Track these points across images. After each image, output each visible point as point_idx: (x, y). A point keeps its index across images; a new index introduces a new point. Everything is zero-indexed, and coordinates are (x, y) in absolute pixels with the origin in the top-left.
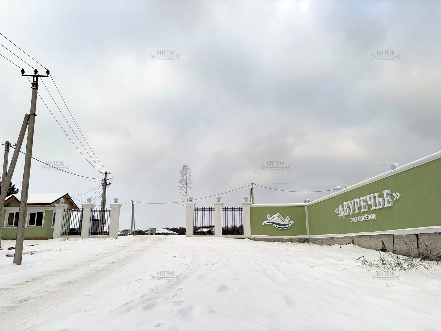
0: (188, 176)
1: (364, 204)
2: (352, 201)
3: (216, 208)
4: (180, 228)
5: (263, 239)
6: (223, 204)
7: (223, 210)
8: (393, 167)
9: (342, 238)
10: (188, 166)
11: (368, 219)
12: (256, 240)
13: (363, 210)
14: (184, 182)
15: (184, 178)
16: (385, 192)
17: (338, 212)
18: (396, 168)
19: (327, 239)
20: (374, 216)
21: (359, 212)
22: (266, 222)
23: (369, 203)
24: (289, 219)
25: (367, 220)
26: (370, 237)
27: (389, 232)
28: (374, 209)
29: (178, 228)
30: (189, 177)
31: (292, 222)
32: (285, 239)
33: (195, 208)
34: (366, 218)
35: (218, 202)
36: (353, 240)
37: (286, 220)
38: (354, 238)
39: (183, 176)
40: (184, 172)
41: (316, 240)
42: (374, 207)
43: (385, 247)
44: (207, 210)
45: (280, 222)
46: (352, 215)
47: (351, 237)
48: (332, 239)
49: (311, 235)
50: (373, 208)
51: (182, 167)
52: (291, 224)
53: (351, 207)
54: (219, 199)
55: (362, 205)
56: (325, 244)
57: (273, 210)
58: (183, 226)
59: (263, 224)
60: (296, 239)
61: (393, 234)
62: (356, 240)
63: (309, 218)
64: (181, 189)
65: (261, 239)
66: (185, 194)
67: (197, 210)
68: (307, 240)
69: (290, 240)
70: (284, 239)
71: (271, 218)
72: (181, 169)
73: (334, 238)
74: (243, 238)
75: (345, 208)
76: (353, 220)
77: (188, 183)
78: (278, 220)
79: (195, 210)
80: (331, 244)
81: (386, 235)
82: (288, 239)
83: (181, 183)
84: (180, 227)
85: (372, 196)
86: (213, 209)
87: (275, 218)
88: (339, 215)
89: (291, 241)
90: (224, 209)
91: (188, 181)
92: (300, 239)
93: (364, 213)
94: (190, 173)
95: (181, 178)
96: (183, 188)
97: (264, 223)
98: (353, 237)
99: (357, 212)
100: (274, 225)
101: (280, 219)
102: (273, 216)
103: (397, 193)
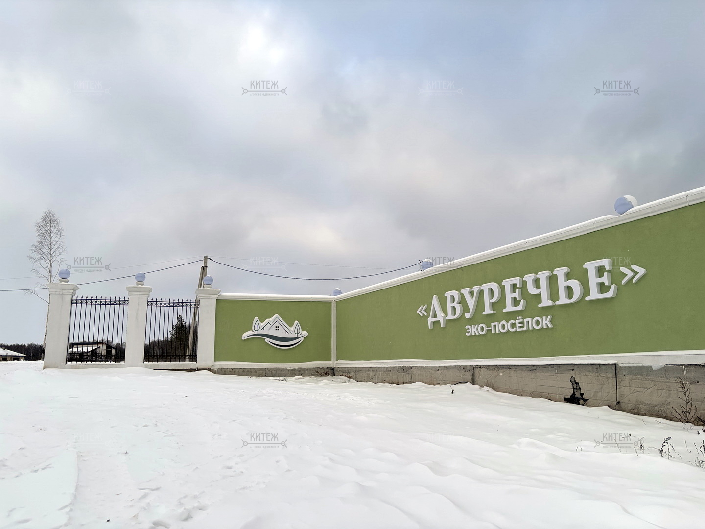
0: (54, 236)
1: (517, 295)
2: (476, 289)
3: (133, 300)
4: (30, 346)
5: (241, 371)
6: (150, 290)
7: (150, 304)
8: (623, 206)
9: (439, 369)
10: (57, 216)
11: (525, 329)
12: (226, 374)
13: (509, 308)
14: (45, 250)
15: (46, 242)
16: (591, 266)
17: (425, 313)
18: (633, 207)
19: (388, 370)
20: (546, 322)
21: (495, 312)
22: (250, 332)
23: (532, 290)
24: (299, 327)
25: (521, 329)
26: (532, 368)
27: (601, 358)
28: (551, 304)
29: (27, 345)
30: (57, 239)
31: (305, 333)
32: (289, 370)
33: (75, 297)
34: (518, 325)
35: (138, 284)
36: (473, 375)
37: (292, 329)
38: (477, 371)
39: (42, 235)
40: (46, 228)
41: (358, 370)
42: (551, 302)
43: (582, 395)
44: (108, 302)
45: (281, 333)
46: (469, 320)
47: (464, 368)
48: (405, 370)
49: (340, 361)
50: (546, 302)
51: (41, 215)
52: (302, 339)
53: (471, 302)
54: (141, 279)
55: (509, 296)
56: (384, 381)
57: (266, 308)
58: (39, 342)
59: (243, 339)
60: (311, 369)
61: (615, 365)
62: (481, 375)
63: (338, 326)
64: (36, 263)
65: (237, 371)
66: (47, 274)
67: (79, 301)
68: (331, 371)
69: (299, 371)
70: (286, 369)
71: (262, 324)
72: (39, 221)
73: (412, 368)
74: (195, 370)
75: (450, 305)
76: (473, 330)
77: (55, 251)
78: (277, 328)
79: (74, 301)
80: (402, 381)
81: (588, 365)
82: (294, 369)
83: (38, 250)
84: (30, 343)
85: (543, 275)
86: (124, 303)
87: (271, 325)
88: (430, 320)
89: (301, 372)
90: (152, 304)
91: (56, 247)
92: (318, 368)
93: (512, 315)
94: (60, 230)
95: (38, 239)
96: (43, 261)
97: (245, 335)
98: (474, 368)
99: (488, 311)
100: (267, 340)
101: (280, 328)
102: (268, 320)
103: (634, 267)
